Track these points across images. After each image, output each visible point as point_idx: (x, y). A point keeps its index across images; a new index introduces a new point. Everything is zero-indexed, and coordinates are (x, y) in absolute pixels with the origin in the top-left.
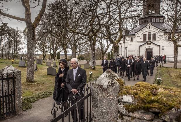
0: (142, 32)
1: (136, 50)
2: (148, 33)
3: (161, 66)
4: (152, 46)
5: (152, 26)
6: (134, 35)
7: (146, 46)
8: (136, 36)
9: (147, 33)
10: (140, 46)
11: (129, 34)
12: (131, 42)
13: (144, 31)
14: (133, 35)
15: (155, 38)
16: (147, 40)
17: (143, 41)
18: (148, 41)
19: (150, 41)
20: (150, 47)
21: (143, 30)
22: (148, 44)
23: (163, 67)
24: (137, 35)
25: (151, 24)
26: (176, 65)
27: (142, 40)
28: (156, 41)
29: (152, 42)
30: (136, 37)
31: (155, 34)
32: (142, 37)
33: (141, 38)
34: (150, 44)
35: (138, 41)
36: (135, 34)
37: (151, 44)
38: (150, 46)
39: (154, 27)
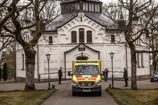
0: (69, 28)
1: (59, 61)
2: (80, 29)
3: (111, 87)
4: (87, 53)
5: (86, 18)
6: (55, 32)
7: (77, 53)
8: (58, 34)
9: (77, 30)
10: (66, 53)
11: (45, 30)
12: (49, 45)
13: (73, 26)
14: (53, 31)
15: (91, 38)
16: (78, 42)
17: (71, 44)
18: (80, 44)
19: (84, 44)
20: (83, 55)
21: (70, 23)
22: (80, 49)
23: (113, 88)
24: (60, 32)
25: (83, 14)
26: (136, 83)
27: (70, 41)
28: (92, 44)
29: (86, 45)
30: (59, 36)
31: (91, 32)
32: (69, 35)
33: (67, 39)
34: (84, 49)
35: (61, 43)
36: (57, 31)
37: (86, 49)
38: (84, 52)
39: (89, 20)
